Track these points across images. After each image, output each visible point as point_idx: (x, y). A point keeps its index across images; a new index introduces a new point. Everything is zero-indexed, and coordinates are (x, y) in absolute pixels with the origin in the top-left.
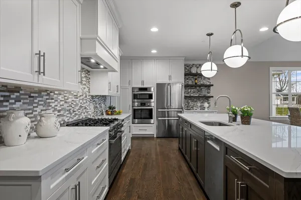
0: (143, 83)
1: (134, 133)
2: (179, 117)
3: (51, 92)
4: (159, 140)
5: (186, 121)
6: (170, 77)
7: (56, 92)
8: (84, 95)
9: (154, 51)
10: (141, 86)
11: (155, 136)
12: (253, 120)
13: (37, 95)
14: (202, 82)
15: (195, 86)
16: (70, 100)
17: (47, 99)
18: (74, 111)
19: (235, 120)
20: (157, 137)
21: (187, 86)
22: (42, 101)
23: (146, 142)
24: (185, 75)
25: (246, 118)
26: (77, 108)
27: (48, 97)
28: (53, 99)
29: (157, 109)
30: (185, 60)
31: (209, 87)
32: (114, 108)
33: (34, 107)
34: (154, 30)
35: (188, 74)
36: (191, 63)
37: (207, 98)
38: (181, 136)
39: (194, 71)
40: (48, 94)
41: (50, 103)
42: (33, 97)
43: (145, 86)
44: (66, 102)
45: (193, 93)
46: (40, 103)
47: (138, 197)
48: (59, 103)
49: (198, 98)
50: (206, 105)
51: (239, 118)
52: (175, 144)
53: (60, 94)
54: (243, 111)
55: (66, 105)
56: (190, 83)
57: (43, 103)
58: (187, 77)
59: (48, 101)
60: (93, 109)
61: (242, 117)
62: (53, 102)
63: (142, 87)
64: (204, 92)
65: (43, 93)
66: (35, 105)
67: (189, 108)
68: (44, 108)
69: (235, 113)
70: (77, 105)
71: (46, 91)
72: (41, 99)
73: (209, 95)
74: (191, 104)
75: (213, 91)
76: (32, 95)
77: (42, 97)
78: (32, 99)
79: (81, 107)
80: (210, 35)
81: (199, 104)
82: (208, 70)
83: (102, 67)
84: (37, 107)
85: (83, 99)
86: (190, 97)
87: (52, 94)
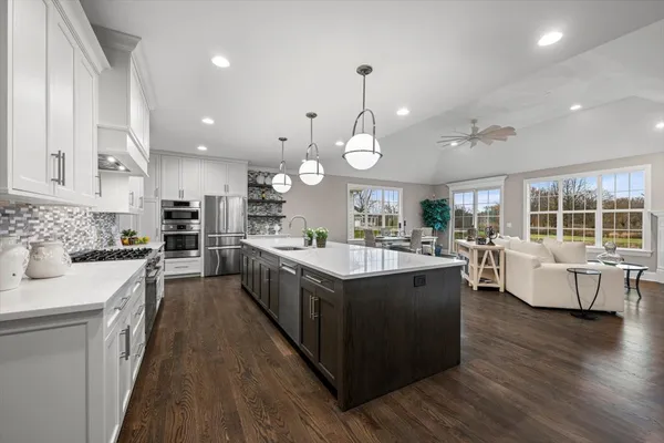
0: (181, 193)
1: (168, 272)
2: (243, 244)
3: (34, 207)
4: (209, 280)
5: (254, 249)
6: (226, 188)
7: (42, 208)
8: (83, 213)
9: (202, 148)
10: (178, 199)
11: (203, 275)
12: (328, 243)
13: (14, 212)
14: (271, 197)
15: (263, 201)
16: (61, 221)
17: (28, 219)
18: (68, 239)
19: (310, 243)
20: (205, 277)
21: (251, 201)
22: (21, 222)
23: (188, 285)
24: (249, 186)
25: (322, 240)
26: (73, 233)
27: (29, 216)
28: (36, 219)
29: (206, 234)
30: (249, 165)
31: (280, 203)
32: (134, 233)
33: (10, 232)
34: (208, 121)
35: (252, 185)
36: (256, 169)
37: (278, 218)
38: (245, 269)
39: (260, 181)
40: (30, 211)
41: (32, 225)
42: (8, 215)
43: (185, 199)
44: (56, 224)
45: (259, 211)
46: (19, 225)
47: (194, 351)
48: (46, 225)
49: (267, 217)
50: (277, 227)
51: (314, 241)
52: (235, 282)
53: (48, 211)
54: (319, 234)
55: (57, 229)
56: (255, 197)
57: (22, 225)
58: (251, 189)
59: (30, 222)
60: (95, 235)
61: (318, 239)
62: (37, 224)
63: (180, 200)
64: (274, 211)
65: (22, 209)
66: (11, 228)
67: (253, 232)
68: (25, 234)
69: (310, 236)
70: (71, 229)
71: (27, 205)
72: (19, 218)
73: (280, 214)
74: (257, 226)
75: (285, 209)
76: (7, 212)
77: (21, 216)
78: (6, 218)
79: (78, 232)
80: (283, 140)
81: (267, 227)
82: (280, 183)
83: (122, 168)
84: (14, 232)
85: (80, 219)
86: (255, 216)
87: (36, 210)
